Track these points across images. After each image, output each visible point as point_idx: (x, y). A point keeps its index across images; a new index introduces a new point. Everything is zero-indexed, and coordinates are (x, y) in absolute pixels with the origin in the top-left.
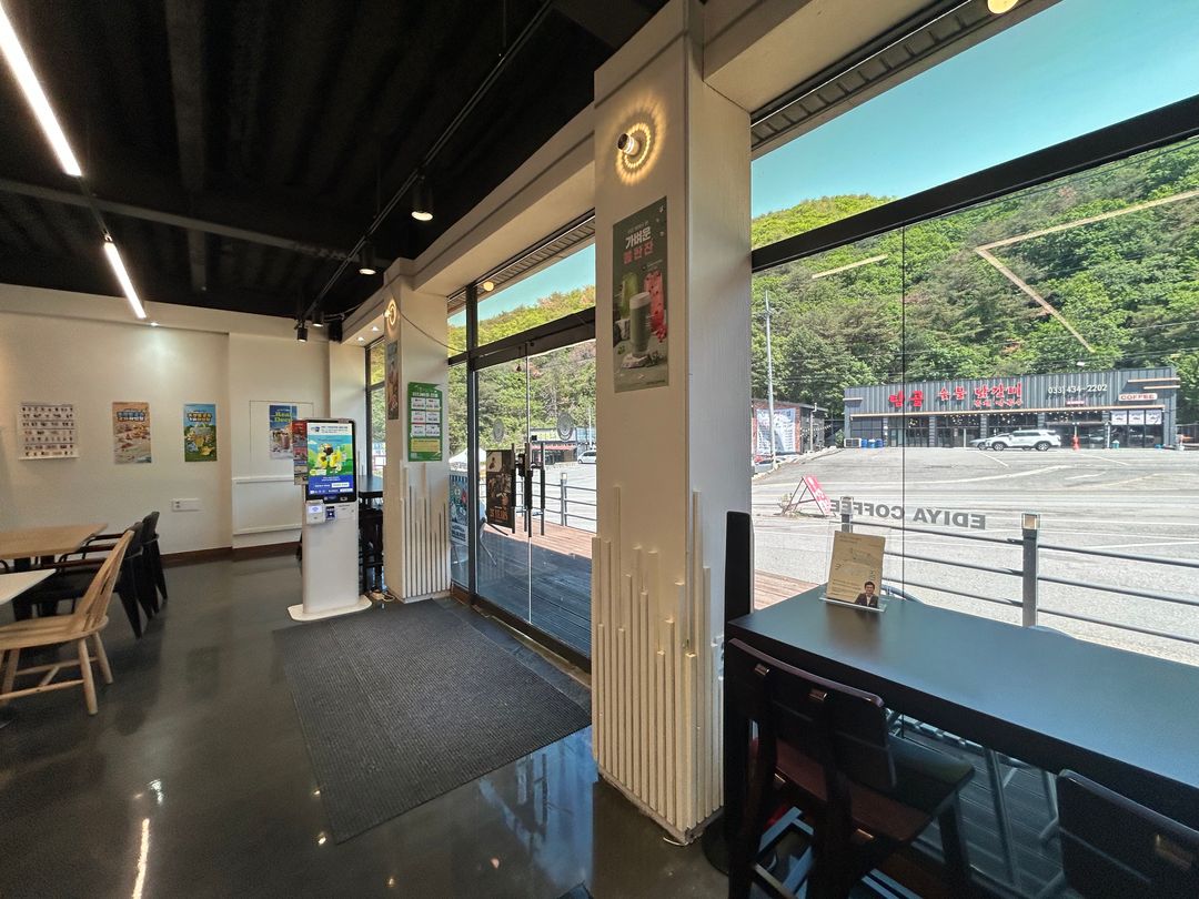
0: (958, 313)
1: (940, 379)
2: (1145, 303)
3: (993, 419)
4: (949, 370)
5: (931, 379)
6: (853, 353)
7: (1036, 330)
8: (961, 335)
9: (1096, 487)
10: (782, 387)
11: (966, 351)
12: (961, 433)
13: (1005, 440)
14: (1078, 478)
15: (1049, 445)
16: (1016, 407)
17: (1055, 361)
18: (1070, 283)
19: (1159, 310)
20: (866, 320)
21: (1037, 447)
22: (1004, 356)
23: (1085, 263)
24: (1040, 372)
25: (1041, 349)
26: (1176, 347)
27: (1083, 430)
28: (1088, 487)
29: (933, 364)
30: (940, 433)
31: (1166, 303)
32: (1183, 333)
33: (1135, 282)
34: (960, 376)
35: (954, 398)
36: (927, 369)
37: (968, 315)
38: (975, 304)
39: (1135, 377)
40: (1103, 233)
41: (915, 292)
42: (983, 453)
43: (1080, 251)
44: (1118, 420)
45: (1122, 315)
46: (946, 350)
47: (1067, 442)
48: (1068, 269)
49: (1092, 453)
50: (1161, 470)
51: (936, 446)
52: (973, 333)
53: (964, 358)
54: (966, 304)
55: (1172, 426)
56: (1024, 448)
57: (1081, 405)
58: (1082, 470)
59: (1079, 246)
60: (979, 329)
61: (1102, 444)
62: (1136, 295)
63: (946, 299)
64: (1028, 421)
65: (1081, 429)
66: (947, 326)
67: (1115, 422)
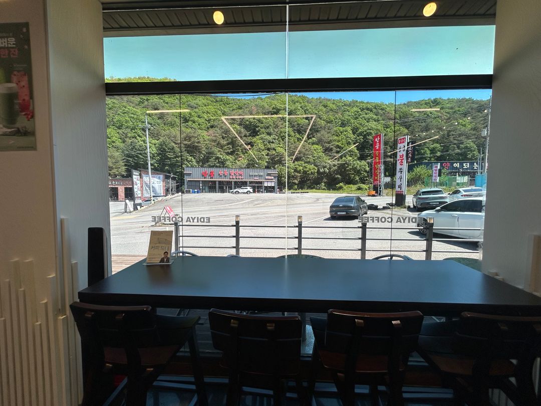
0: (225, 143)
1: (220, 167)
2: (271, 149)
3: (235, 182)
4: (222, 164)
5: (217, 167)
6: (188, 153)
7: (247, 153)
8: (226, 151)
9: (261, 205)
10: (156, 165)
11: (228, 157)
12: (226, 188)
13: (239, 190)
14: (256, 203)
15: (250, 192)
16: (242, 179)
17: (251, 165)
18: (255, 139)
19: (274, 152)
20: (193, 139)
21: (247, 193)
22: (239, 161)
23: (258, 133)
24: (248, 168)
25: (248, 160)
26: (277, 163)
27: (258, 187)
28: (258, 206)
29: (217, 161)
30: (220, 188)
31: (275, 150)
32: (278, 159)
33: (269, 142)
34: (226, 167)
35: (224, 174)
36: (216, 163)
37: (228, 144)
38: (230, 140)
39: (270, 171)
40: (262, 125)
41: (211, 131)
42: (233, 195)
43: (257, 129)
44: (266, 184)
45: (266, 151)
46: (221, 156)
47: (254, 192)
48: (254, 134)
49: (260, 194)
50: (274, 199)
51: (218, 192)
52: (230, 151)
53: (227, 160)
54: (228, 140)
55: (276, 187)
56: (244, 193)
57: (257, 179)
58: (257, 200)
59: (257, 127)
60: (231, 150)
61: (262, 192)
62: (269, 146)
63: (221, 137)
64: (244, 184)
65: (257, 187)
66: (222, 147)
67: (265, 185)
